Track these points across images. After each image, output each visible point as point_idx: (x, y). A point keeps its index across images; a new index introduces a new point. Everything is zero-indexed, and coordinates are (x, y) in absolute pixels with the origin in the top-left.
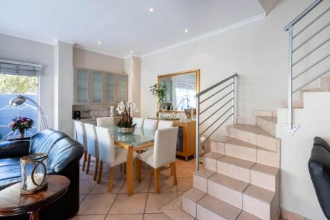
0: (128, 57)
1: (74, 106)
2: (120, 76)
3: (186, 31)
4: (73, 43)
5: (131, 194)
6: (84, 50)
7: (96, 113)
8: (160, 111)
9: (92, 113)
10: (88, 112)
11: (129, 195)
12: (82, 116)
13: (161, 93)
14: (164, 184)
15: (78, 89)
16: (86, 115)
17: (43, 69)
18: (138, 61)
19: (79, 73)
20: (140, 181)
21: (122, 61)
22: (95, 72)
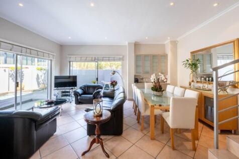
0: (167, 42)
1: (135, 76)
2: (161, 56)
3: (215, 5)
4: (134, 42)
5: (153, 139)
6: (140, 44)
7: (147, 80)
8: (193, 81)
9: (144, 80)
10: (142, 79)
11: (151, 139)
12: (139, 81)
13: (194, 66)
14: (182, 144)
15: (137, 66)
16: (142, 81)
17: (123, 57)
18: (174, 44)
19: (137, 57)
20: (163, 133)
21: (164, 45)
22: (146, 56)
